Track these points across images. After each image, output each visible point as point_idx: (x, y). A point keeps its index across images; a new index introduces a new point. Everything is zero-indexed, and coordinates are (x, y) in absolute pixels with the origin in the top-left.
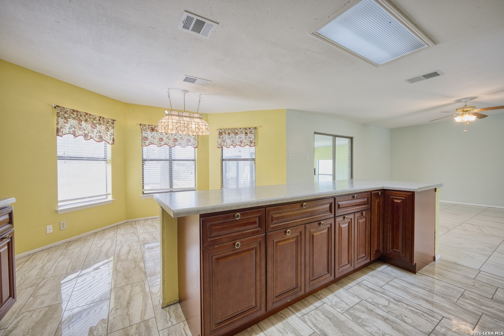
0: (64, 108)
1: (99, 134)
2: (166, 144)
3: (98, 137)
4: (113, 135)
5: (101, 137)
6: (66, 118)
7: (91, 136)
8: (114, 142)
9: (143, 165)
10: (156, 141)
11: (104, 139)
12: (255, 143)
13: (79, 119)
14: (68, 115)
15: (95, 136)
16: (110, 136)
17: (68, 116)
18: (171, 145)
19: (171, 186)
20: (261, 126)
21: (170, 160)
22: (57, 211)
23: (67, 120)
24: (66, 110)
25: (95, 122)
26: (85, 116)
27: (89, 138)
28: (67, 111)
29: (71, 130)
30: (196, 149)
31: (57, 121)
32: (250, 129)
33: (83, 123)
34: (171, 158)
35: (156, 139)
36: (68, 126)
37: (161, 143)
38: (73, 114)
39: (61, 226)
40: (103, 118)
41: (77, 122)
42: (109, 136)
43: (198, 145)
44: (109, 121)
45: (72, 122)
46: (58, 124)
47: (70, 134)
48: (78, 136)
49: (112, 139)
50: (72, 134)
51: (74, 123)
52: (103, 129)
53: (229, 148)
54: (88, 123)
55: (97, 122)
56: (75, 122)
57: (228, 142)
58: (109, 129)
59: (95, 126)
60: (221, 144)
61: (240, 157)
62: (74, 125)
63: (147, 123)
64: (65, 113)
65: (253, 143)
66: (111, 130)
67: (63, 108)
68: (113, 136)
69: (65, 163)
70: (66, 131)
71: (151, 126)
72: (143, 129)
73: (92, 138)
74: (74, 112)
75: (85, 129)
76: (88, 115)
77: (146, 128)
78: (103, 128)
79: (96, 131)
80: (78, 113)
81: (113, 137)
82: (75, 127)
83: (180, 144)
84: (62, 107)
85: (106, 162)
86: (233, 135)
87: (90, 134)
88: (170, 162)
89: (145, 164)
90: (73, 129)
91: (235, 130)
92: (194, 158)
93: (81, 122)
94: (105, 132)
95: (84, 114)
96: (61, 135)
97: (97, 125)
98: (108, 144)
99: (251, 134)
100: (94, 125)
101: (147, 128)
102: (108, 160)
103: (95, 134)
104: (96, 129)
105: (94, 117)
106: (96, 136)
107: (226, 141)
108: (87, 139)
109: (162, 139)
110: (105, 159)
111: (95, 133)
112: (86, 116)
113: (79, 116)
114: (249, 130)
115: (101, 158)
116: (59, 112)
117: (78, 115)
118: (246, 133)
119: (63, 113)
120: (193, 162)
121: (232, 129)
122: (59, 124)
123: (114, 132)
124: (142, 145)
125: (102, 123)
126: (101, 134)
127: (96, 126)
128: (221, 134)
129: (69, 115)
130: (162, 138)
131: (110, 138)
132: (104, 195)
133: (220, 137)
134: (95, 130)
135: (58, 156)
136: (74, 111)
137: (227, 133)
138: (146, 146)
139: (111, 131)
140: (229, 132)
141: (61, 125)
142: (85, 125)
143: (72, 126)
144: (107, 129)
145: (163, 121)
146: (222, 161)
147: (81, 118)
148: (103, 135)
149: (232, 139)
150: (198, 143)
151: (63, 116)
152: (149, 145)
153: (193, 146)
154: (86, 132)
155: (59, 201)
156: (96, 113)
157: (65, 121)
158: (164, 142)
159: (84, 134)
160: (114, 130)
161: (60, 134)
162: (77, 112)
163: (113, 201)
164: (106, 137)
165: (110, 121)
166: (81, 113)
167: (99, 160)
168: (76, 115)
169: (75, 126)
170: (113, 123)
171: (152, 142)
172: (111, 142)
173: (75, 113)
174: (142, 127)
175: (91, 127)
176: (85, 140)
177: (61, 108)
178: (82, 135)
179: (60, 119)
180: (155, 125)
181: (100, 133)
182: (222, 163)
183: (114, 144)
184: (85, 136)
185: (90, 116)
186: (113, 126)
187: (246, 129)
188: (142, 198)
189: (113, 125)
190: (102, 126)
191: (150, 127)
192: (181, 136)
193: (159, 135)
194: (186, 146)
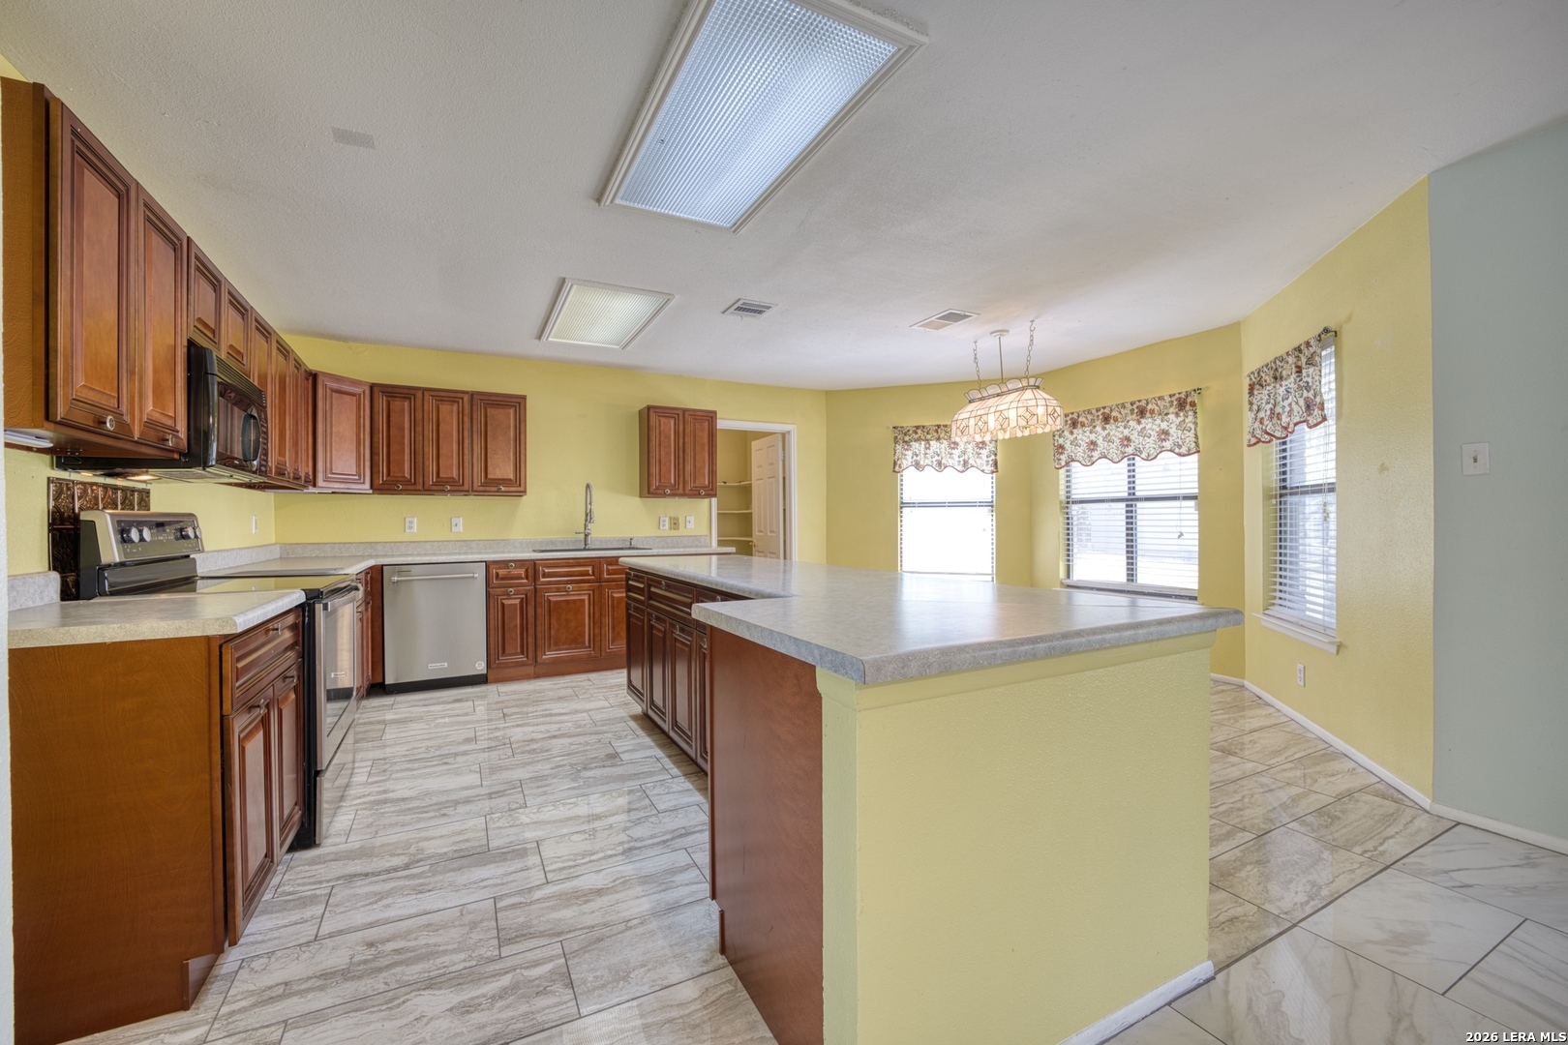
0: (902, 427)
1: (963, 457)
3: (961, 463)
4: (996, 454)
5: (967, 462)
6: (906, 442)
7: (947, 463)
8: (996, 468)
9: (1066, 513)
10: (1080, 452)
11: (976, 466)
13: (926, 439)
15: (956, 463)
17: (909, 438)
18: (1115, 456)
19: (1131, 575)
23: (908, 446)
24: (906, 430)
26: (937, 431)
27: (944, 467)
28: (908, 431)
29: (913, 460)
31: (894, 450)
33: (934, 444)
34: (1134, 494)
36: (910, 454)
37: (1092, 457)
38: (916, 433)
41: (924, 444)
42: (984, 457)
43: (1197, 445)
45: (915, 446)
47: (912, 466)
48: (925, 468)
49: (992, 463)
50: (916, 466)
51: (919, 448)
52: (974, 445)
54: (942, 441)
56: (920, 445)
62: (920, 450)
64: (904, 436)
67: (900, 429)
70: (907, 464)
71: (1071, 416)
73: (949, 467)
74: (917, 429)
75: (936, 453)
80: (926, 430)
81: (993, 457)
82: (918, 454)
84: (900, 427)
85: (990, 509)
86: (1274, 385)
87: (945, 461)
88: (1127, 506)
89: (1074, 512)
92: (1197, 492)
93: (930, 443)
94: (975, 452)
95: (934, 428)
100: (953, 443)
102: (994, 505)
103: (955, 459)
104: (958, 449)
108: (940, 470)
109: (1094, 444)
110: (989, 504)
111: (956, 457)
113: (926, 434)
116: (896, 437)
117: (924, 433)
122: (896, 454)
123: (995, 447)
126: (968, 456)
127: (959, 445)
128: (1253, 391)
129: (910, 436)
130: (1095, 442)
131: (988, 462)
133: (1251, 404)
134: (957, 452)
136: (918, 427)
139: (989, 446)
140: (1267, 375)
141: (899, 455)
142: (936, 446)
143: (915, 454)
144: (982, 445)
145: (962, 416)
147: (930, 436)
148: (972, 459)
150: (1196, 436)
151: (902, 441)
152: (1067, 464)
153: (1177, 450)
154: (938, 458)
158: (1099, 452)
159: (934, 463)
161: (899, 469)
162: (924, 427)
164: (979, 460)
166: (930, 429)
168: (921, 434)
171: (1073, 457)
172: (989, 468)
173: (919, 431)
175: (947, 447)
176: (937, 471)
178: (931, 465)
179: (898, 447)
180: (1077, 410)
183: (997, 471)
184: (937, 465)
185: (945, 429)
191: (1068, 419)
192: (1142, 426)
193: (1088, 434)
194: (1158, 454)
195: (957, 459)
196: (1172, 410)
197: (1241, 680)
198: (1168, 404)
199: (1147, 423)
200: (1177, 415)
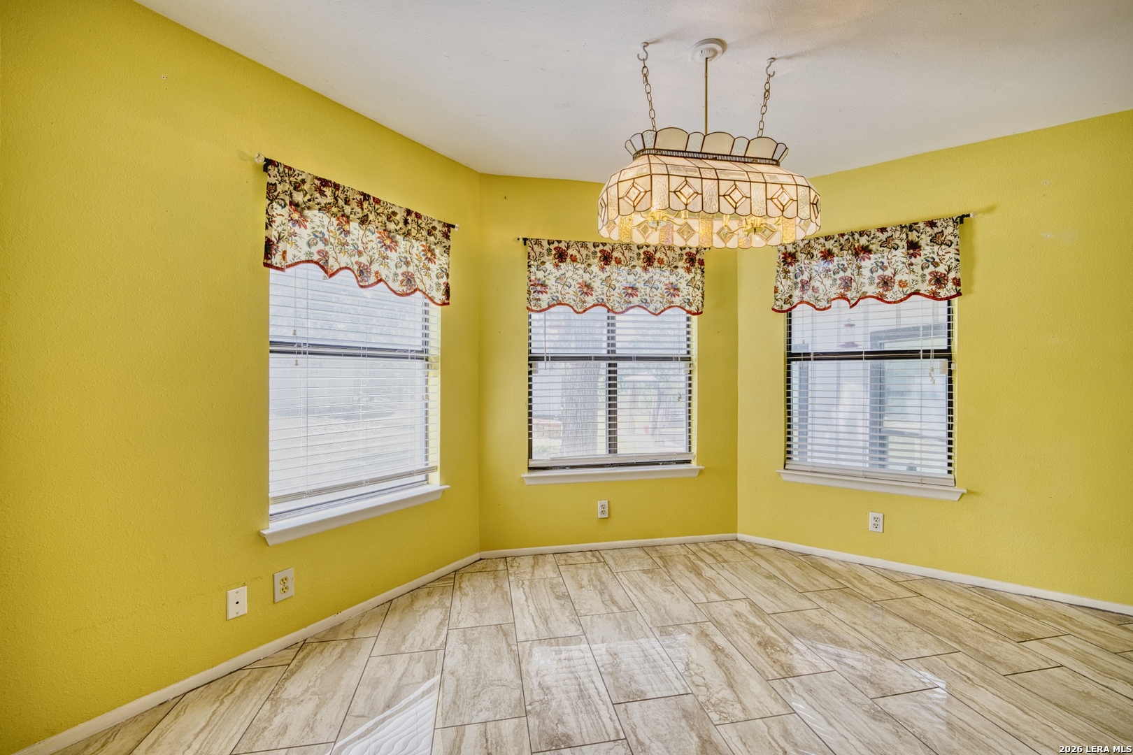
0: (290, 169)
1: (404, 269)
2: (601, 305)
3: (401, 278)
4: (448, 275)
5: (409, 279)
6: (297, 205)
7: (377, 273)
8: (448, 297)
9: (530, 373)
10: (571, 295)
11: (421, 287)
12: (957, 282)
13: (340, 214)
14: (305, 195)
15: (391, 276)
16: (438, 277)
17: (306, 199)
18: (617, 305)
19: (613, 446)
20: (990, 210)
21: (610, 358)
22: (262, 539)
23: (302, 216)
24: (300, 178)
25: (391, 226)
26: (360, 204)
27: (373, 279)
28: (303, 181)
29: (314, 249)
30: (695, 318)
31: (267, 213)
32: (932, 224)
33: (354, 226)
34: (614, 352)
35: (572, 288)
36: (304, 234)
37: (584, 302)
38: (322, 194)
39: (278, 587)
40: (418, 216)
41: (335, 222)
42: (433, 275)
43: (703, 306)
44: (434, 228)
45: (316, 220)
46: (269, 224)
47: (311, 261)
48: (337, 271)
49: (443, 287)
50: (316, 263)
51: (323, 226)
52: (418, 252)
53: (824, 309)
54: (370, 227)
55: (398, 228)
56: (326, 220)
57: (821, 287)
58: (435, 255)
59: (392, 242)
60: (791, 296)
61: (853, 344)
62: (325, 231)
63: (544, 236)
64: (294, 189)
65: (950, 285)
66: (442, 258)
67: (287, 171)
68: (445, 277)
69: (297, 364)
70: (297, 253)
71: (556, 244)
72: (532, 254)
73: (380, 280)
74: (324, 186)
75: (361, 248)
76: (371, 201)
77: (541, 250)
78: (415, 248)
79: (395, 259)
80: (339, 193)
81: (444, 279)
82: (326, 240)
83: (644, 305)
84: (286, 167)
85: (424, 362)
86: (848, 258)
87: (375, 267)
88: (610, 365)
89: (536, 372)
90: (321, 246)
91: (856, 236)
92: (685, 352)
93: (348, 222)
94: (422, 264)
95: (359, 197)
96: (279, 265)
97: (399, 238)
98: (431, 304)
99: (936, 248)
100: (389, 237)
101: (545, 252)
102: (432, 358)
104: (396, 251)
105: (390, 211)
106: (396, 275)
107: (813, 283)
108: (367, 284)
109: (588, 286)
110: (423, 356)
111: (392, 264)
112: (365, 205)
113: (341, 203)
114: (928, 229)
115: (412, 351)
116: (275, 184)
117: (337, 200)
118: (914, 247)
119: (287, 187)
120: (683, 364)
121: (843, 235)
122: (273, 224)
123: (448, 264)
124: (528, 308)
125: (414, 232)
126: (411, 269)
127: (396, 242)
128: (789, 260)
129: (308, 197)
130: (590, 284)
131: (438, 284)
132: (419, 472)
133: (787, 272)
134: (393, 255)
135: (271, 339)
136: (325, 183)
137: (815, 253)
138: (541, 311)
139: (441, 260)
140: (827, 247)
141: (280, 229)
142: (361, 235)
143: (316, 236)
144: (429, 255)
145: (625, 174)
146: (789, 361)
147: (348, 209)
148: (417, 275)
149: (842, 274)
150: (703, 297)
151: (287, 200)
152: (550, 307)
153: (687, 308)
154: (364, 260)
155: (275, 498)
156: (397, 200)
157: (296, 216)
158: (594, 298)
159: (356, 267)
160: (450, 259)
161: (276, 259)
162: (336, 186)
163: (444, 491)
164: (425, 278)
165: (439, 227)
166: (348, 194)
167: (406, 358)
168: (330, 199)
169: (326, 237)
170: (446, 236)
171: (560, 299)
172: (439, 296)
173: (328, 191)
174: (529, 249)
175: (380, 242)
176: (362, 287)
177: (281, 170)
178: (349, 269)
179: (277, 209)
180: (568, 240)
181: (407, 264)
182: (789, 368)
183: (448, 304)
184: (361, 272)
185: (377, 206)
186: (447, 243)
187: (911, 230)
188: (527, 482)
189: (445, 240)
190: (414, 241)
191: (552, 247)
192: (649, 275)
193: (581, 272)
194: (665, 309)
195: (393, 269)
196: (681, 264)
197: (734, 534)
198: (677, 257)
199: (654, 271)
200: (688, 270)
